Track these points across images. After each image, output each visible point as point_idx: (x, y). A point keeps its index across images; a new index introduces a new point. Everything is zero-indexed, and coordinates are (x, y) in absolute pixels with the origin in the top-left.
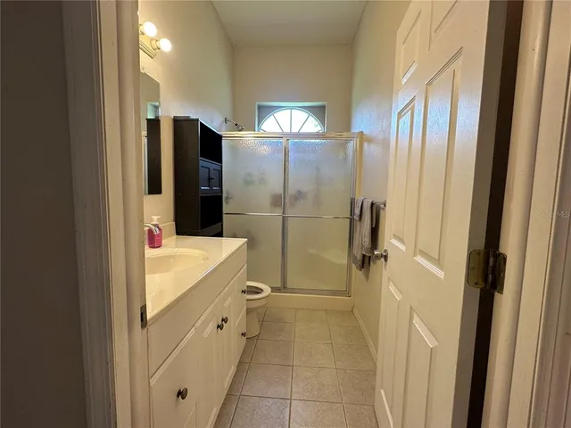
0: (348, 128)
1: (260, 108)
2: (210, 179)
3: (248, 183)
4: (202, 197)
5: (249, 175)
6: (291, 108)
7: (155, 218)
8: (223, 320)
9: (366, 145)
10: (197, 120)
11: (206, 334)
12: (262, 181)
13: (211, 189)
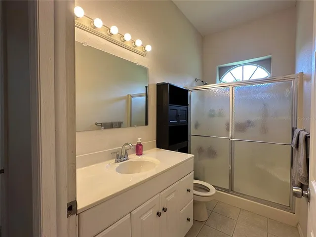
0: (293, 71)
1: (220, 69)
2: (177, 116)
3: (212, 115)
4: (169, 127)
5: (212, 111)
6: (243, 65)
7: (139, 139)
8: (163, 209)
9: (305, 83)
10: (168, 84)
11: (144, 218)
12: (221, 115)
13: (179, 121)
